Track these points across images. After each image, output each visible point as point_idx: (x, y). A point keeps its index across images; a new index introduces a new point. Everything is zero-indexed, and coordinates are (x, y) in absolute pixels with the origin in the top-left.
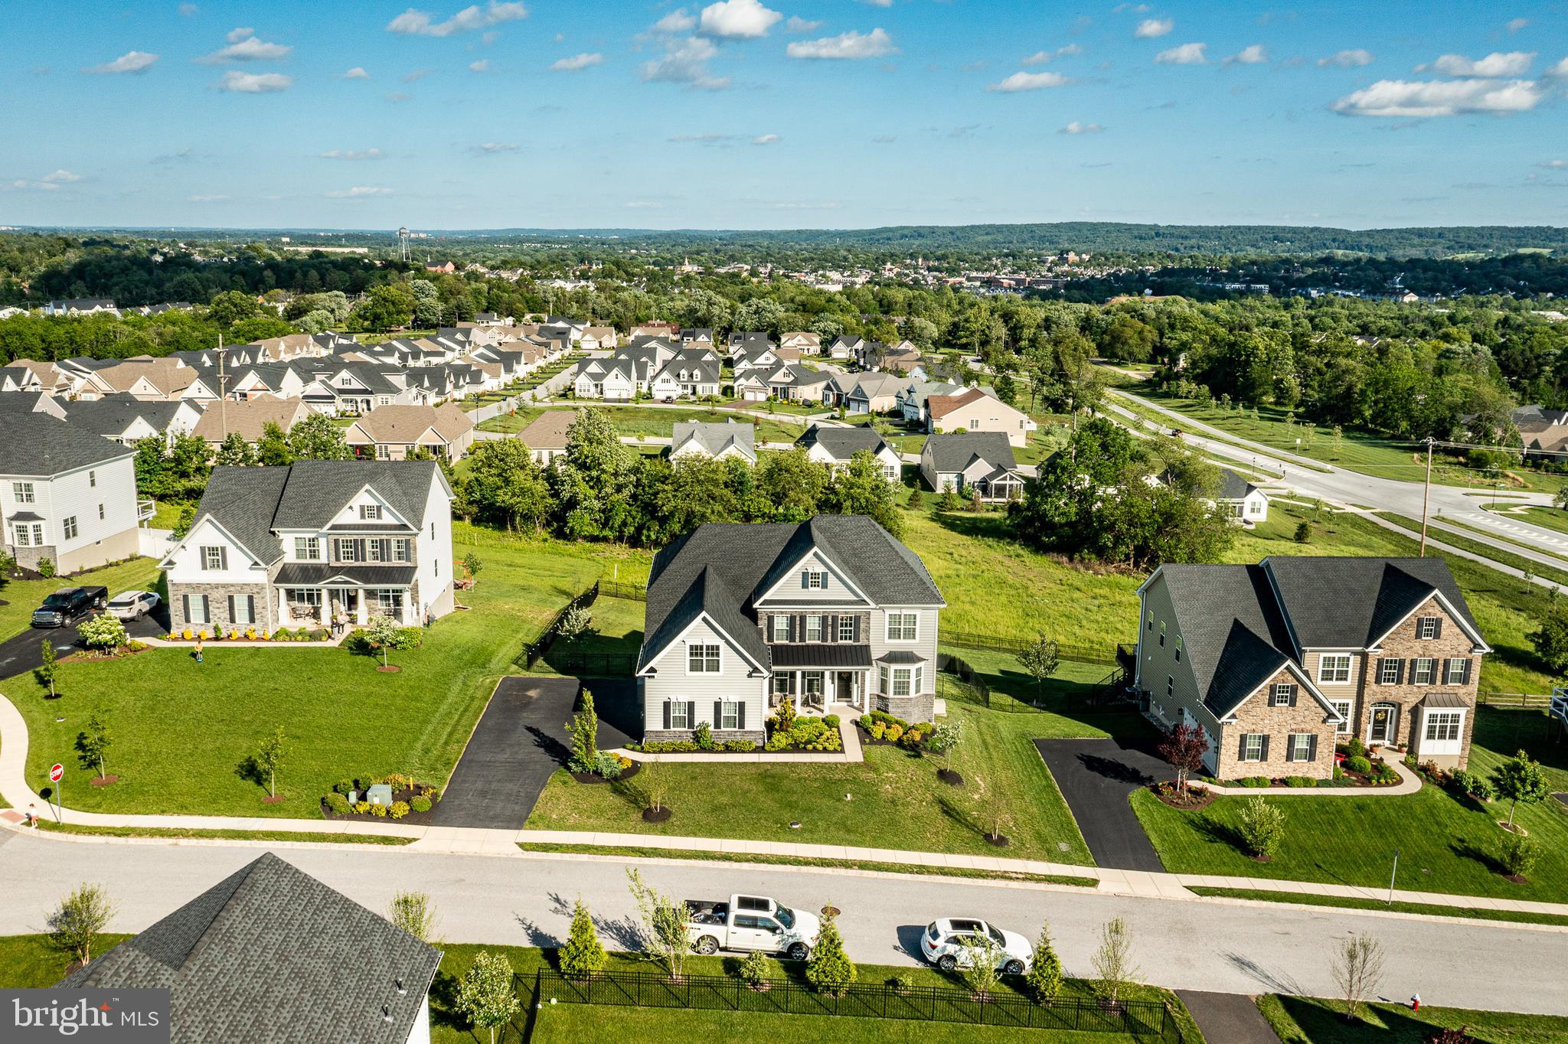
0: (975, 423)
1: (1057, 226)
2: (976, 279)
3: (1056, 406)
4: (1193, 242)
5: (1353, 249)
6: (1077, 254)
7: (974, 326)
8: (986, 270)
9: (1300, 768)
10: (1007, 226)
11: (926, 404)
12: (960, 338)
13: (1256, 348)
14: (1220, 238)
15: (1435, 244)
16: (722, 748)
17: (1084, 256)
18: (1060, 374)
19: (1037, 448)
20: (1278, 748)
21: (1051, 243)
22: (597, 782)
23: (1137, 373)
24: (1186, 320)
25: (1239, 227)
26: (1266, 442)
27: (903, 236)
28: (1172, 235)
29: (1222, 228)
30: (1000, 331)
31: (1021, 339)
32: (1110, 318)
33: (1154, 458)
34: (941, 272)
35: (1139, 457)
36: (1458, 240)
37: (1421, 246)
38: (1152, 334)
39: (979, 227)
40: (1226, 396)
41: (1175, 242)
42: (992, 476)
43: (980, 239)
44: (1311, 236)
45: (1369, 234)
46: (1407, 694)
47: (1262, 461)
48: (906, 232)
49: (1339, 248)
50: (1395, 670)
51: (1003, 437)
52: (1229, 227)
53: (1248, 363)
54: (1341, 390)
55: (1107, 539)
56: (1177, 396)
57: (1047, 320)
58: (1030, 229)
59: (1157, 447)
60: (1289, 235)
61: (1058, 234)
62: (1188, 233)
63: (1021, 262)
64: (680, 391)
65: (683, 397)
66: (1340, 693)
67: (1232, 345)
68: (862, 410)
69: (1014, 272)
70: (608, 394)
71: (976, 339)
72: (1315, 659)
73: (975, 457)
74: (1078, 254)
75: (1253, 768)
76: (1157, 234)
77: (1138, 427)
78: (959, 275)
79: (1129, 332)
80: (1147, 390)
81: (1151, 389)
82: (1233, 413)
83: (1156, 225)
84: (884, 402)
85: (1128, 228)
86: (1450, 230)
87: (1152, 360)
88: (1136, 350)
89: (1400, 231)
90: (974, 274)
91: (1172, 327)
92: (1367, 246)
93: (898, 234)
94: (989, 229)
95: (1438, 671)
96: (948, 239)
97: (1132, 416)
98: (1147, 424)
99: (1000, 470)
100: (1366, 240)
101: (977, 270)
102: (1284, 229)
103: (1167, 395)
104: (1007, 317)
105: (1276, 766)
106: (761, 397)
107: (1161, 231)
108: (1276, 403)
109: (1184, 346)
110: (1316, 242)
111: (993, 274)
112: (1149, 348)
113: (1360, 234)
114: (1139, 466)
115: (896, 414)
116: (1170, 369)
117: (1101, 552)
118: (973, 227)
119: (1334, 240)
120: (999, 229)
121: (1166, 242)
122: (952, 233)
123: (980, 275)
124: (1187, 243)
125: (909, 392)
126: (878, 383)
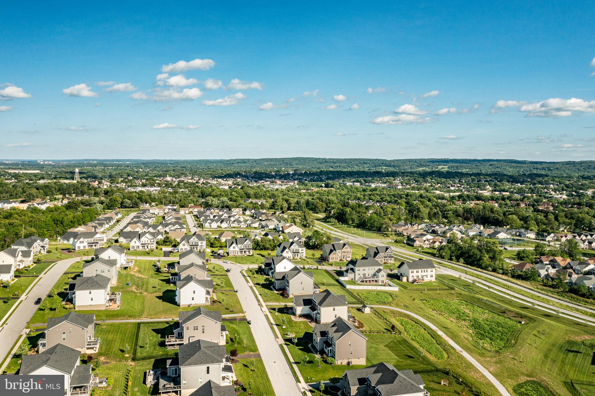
0: (292, 231)
1: (291, 159)
3: (305, 226)
4: (337, 164)
5: (388, 166)
6: (300, 170)
7: (279, 204)
8: (271, 178)
9: (336, 260)
10: (274, 159)
11: (282, 227)
12: (275, 207)
13: (347, 211)
14: (346, 163)
17: (303, 172)
18: (305, 219)
19: (304, 235)
20: (334, 258)
21: (290, 165)
23: (321, 216)
24: (333, 201)
25: (352, 159)
26: (347, 232)
27: (238, 163)
28: (330, 162)
30: (285, 205)
31: (291, 207)
32: (314, 201)
33: (324, 235)
34: (256, 178)
35: (322, 235)
36: (421, 163)
38: (324, 205)
39: (265, 159)
40: (340, 222)
41: (332, 164)
42: (299, 240)
43: (266, 163)
46: (345, 254)
47: (345, 236)
48: (239, 161)
49: (384, 166)
50: (344, 252)
51: (299, 233)
52: (349, 159)
53: (346, 214)
54: (362, 221)
55: (318, 247)
56: (331, 222)
57: (297, 201)
58: (283, 160)
59: (324, 234)
60: (368, 162)
62: (335, 161)
63: (282, 173)
64: (227, 226)
65: (228, 227)
66: (340, 255)
67: (342, 210)
68: (267, 229)
69: (280, 178)
70: (212, 227)
71: (279, 207)
72: (337, 251)
73: (295, 237)
75: (333, 260)
76: (326, 162)
77: (322, 230)
79: (319, 205)
80: (323, 221)
81: (325, 220)
82: (342, 226)
83: (325, 158)
84: (272, 227)
85: (316, 159)
86: (419, 160)
87: (325, 212)
88: (321, 210)
89: (403, 160)
91: (330, 203)
92: (393, 166)
93: (236, 162)
95: (348, 252)
96: (254, 164)
97: (321, 228)
98: (324, 229)
99: (300, 239)
100: (392, 163)
102: (367, 160)
103: (328, 222)
104: (287, 201)
105: (334, 260)
106: (245, 226)
107: (327, 161)
108: (352, 223)
109: (333, 208)
112: (324, 209)
113: (391, 161)
114: (322, 236)
115: (275, 229)
116: (329, 215)
117: (317, 248)
118: (262, 159)
119: (383, 164)
120: (271, 160)
121: (329, 164)
122: (255, 161)
123: (269, 179)
125: (278, 225)
126: (270, 223)
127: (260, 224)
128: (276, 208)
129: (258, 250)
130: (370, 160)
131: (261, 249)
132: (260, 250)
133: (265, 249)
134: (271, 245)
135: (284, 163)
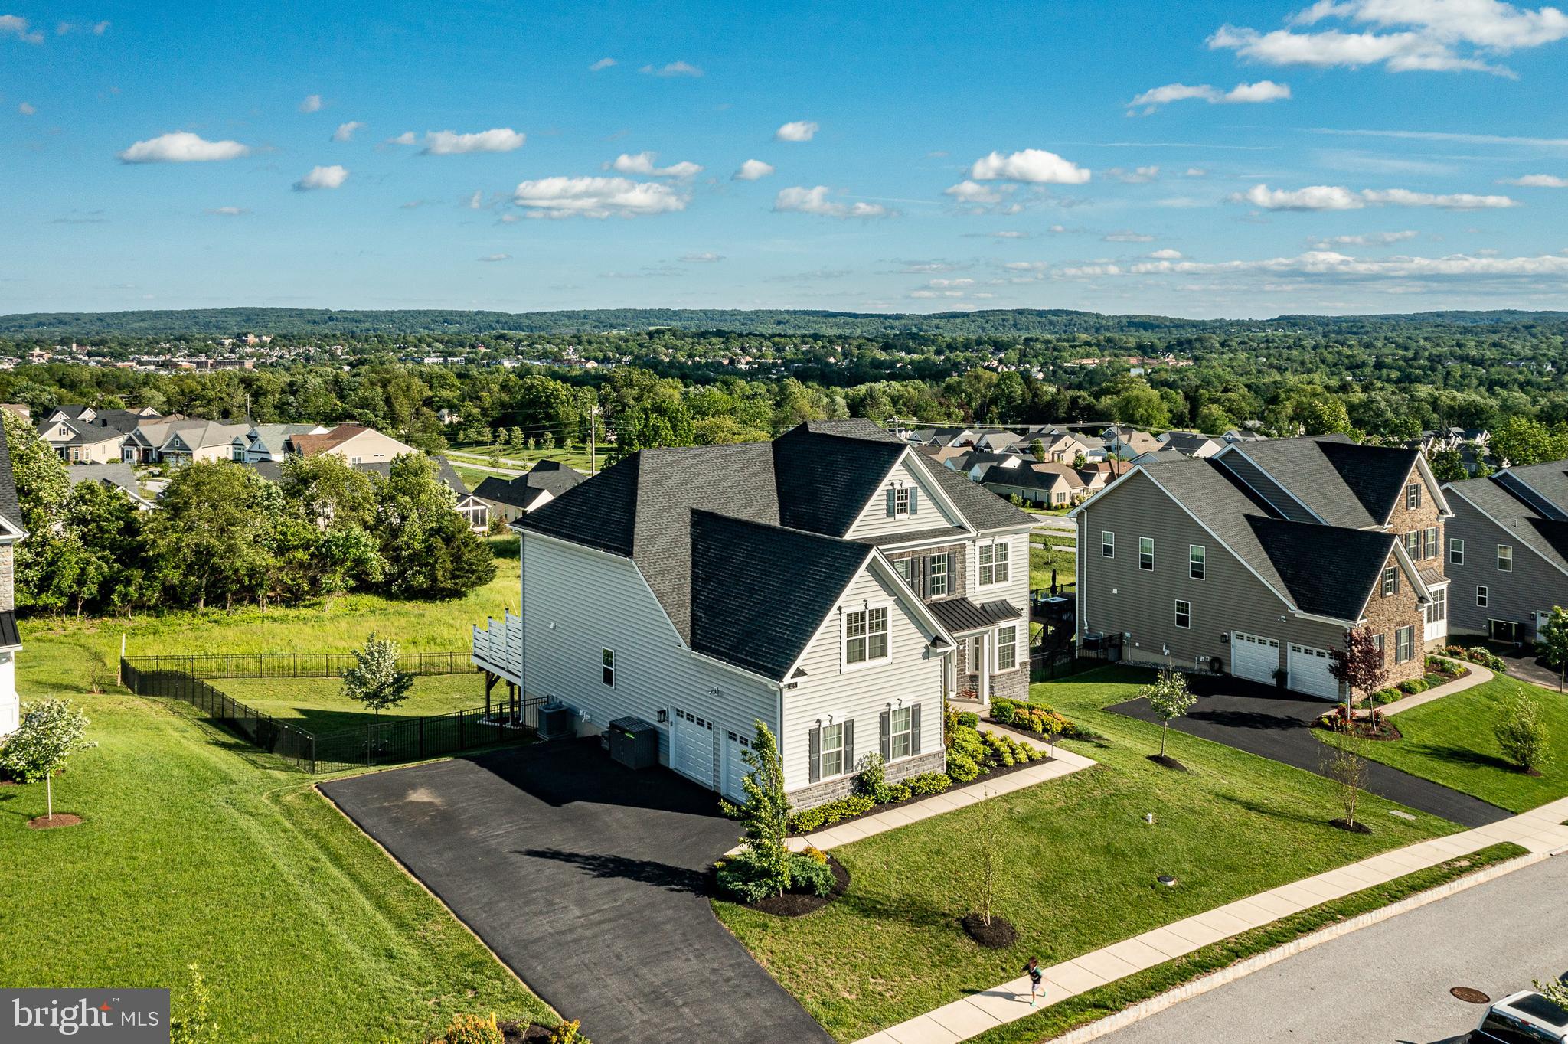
0: (357, 461)
1: (223, 311)
2: (149, 363)
6: (256, 337)
8: (159, 354)
11: (289, 446)
14: (394, 322)
15: (584, 324)
16: (908, 795)
17: (264, 338)
22: (806, 909)
25: (409, 311)
28: (345, 319)
29: (393, 312)
34: (104, 356)
36: (601, 320)
37: (572, 325)
39: (131, 314)
41: (350, 326)
44: (477, 318)
45: (528, 316)
52: (400, 311)
58: (193, 315)
60: (457, 318)
61: (224, 319)
62: (360, 317)
63: (196, 344)
69: (192, 355)
74: (259, 337)
76: (331, 319)
78: (128, 360)
83: (327, 310)
85: (301, 313)
86: (592, 312)
89: (552, 314)
90: (146, 358)
91: (430, 385)
92: (527, 327)
94: (142, 316)
96: (99, 325)
100: (526, 322)
101: (147, 353)
102: (451, 313)
107: (334, 316)
110: (482, 324)
111: (168, 357)
113: (519, 316)
118: (125, 314)
119: (498, 322)
120: (157, 315)
123: (152, 358)
124: (362, 326)
125: (251, 438)
126: (199, 431)
127: (130, 442)
128: (201, 410)
129: (139, 607)
130: (460, 314)
131: (176, 600)
132: (156, 611)
133: (217, 599)
134: (281, 550)
135: (197, 323)
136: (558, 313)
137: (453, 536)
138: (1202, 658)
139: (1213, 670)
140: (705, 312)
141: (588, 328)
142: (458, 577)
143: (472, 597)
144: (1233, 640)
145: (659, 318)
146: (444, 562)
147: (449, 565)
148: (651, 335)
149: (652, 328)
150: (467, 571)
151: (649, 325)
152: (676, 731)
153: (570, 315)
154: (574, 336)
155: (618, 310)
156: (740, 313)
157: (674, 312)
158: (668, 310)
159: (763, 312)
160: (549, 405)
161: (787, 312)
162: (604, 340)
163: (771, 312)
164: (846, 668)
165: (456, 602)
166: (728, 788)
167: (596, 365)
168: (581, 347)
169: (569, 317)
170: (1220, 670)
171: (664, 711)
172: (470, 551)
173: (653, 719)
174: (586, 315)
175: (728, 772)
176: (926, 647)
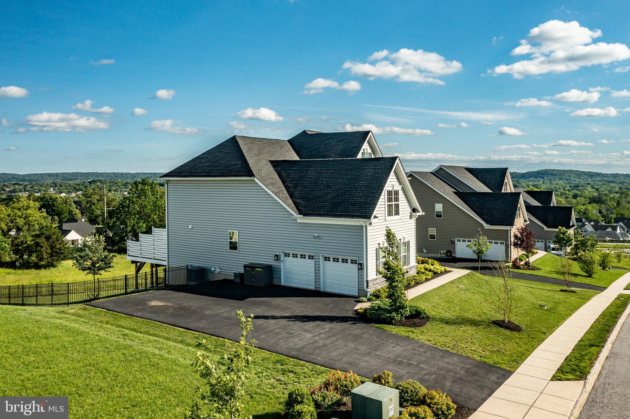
15: (56, 178)
37: (51, 179)
110: (6, 179)
136: (43, 174)
137: (50, 236)
138: (442, 252)
139: (447, 256)
140: (114, 174)
141: (59, 180)
142: (54, 256)
143: (59, 267)
144: (456, 242)
145: (93, 176)
146: (46, 250)
147: (49, 251)
148: (90, 183)
149: (89, 180)
150: (59, 253)
151: (88, 179)
152: (284, 265)
153: (50, 175)
154: (53, 183)
155: (73, 173)
156: (130, 174)
157: (100, 173)
158: (97, 173)
159: (140, 173)
160: (53, 205)
161: (151, 173)
162: (67, 185)
163: (144, 173)
164: (388, 218)
165: (52, 269)
166: (324, 287)
167: (65, 195)
168: (57, 188)
169: (49, 176)
170: (451, 256)
171: (277, 255)
172: (60, 244)
173: (270, 261)
174: (57, 175)
175: (324, 278)
176: (411, 213)
